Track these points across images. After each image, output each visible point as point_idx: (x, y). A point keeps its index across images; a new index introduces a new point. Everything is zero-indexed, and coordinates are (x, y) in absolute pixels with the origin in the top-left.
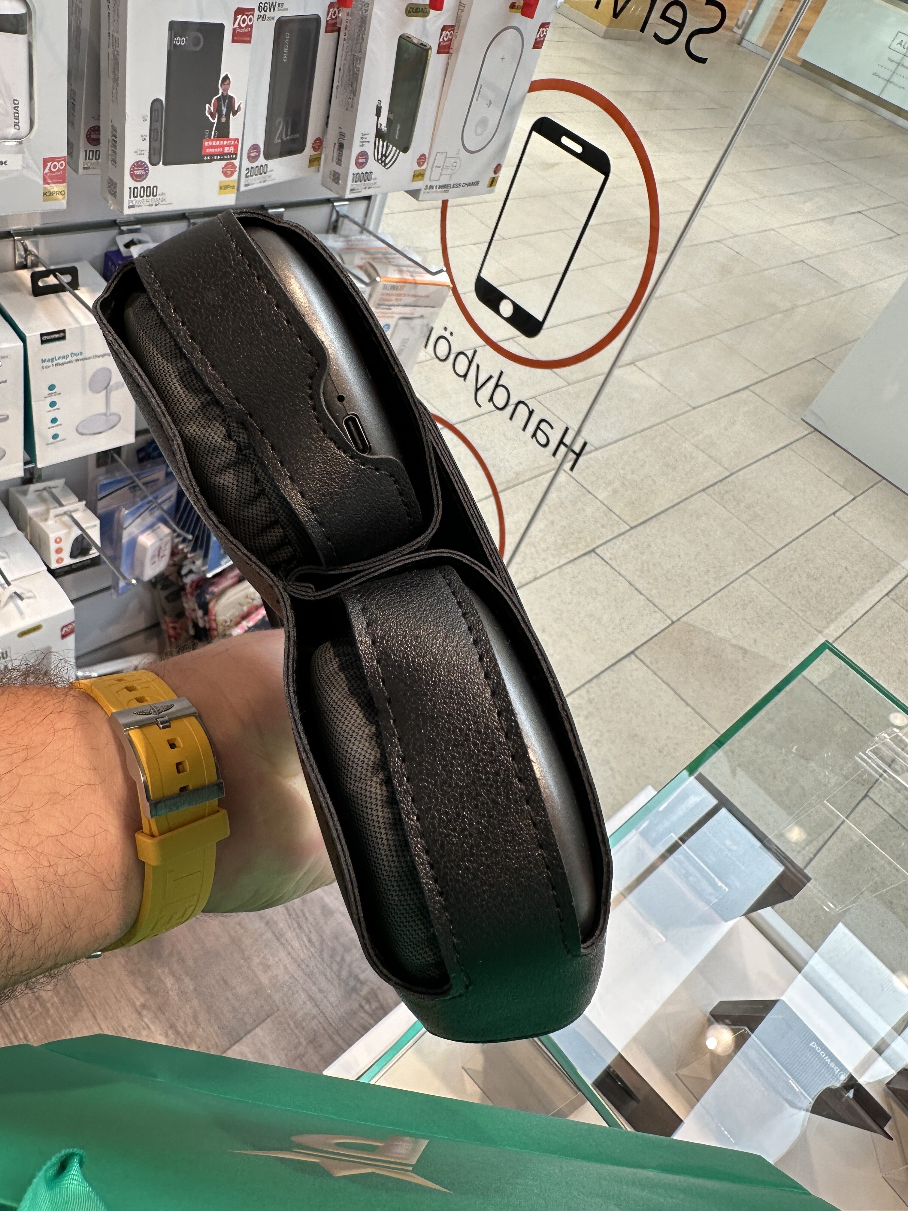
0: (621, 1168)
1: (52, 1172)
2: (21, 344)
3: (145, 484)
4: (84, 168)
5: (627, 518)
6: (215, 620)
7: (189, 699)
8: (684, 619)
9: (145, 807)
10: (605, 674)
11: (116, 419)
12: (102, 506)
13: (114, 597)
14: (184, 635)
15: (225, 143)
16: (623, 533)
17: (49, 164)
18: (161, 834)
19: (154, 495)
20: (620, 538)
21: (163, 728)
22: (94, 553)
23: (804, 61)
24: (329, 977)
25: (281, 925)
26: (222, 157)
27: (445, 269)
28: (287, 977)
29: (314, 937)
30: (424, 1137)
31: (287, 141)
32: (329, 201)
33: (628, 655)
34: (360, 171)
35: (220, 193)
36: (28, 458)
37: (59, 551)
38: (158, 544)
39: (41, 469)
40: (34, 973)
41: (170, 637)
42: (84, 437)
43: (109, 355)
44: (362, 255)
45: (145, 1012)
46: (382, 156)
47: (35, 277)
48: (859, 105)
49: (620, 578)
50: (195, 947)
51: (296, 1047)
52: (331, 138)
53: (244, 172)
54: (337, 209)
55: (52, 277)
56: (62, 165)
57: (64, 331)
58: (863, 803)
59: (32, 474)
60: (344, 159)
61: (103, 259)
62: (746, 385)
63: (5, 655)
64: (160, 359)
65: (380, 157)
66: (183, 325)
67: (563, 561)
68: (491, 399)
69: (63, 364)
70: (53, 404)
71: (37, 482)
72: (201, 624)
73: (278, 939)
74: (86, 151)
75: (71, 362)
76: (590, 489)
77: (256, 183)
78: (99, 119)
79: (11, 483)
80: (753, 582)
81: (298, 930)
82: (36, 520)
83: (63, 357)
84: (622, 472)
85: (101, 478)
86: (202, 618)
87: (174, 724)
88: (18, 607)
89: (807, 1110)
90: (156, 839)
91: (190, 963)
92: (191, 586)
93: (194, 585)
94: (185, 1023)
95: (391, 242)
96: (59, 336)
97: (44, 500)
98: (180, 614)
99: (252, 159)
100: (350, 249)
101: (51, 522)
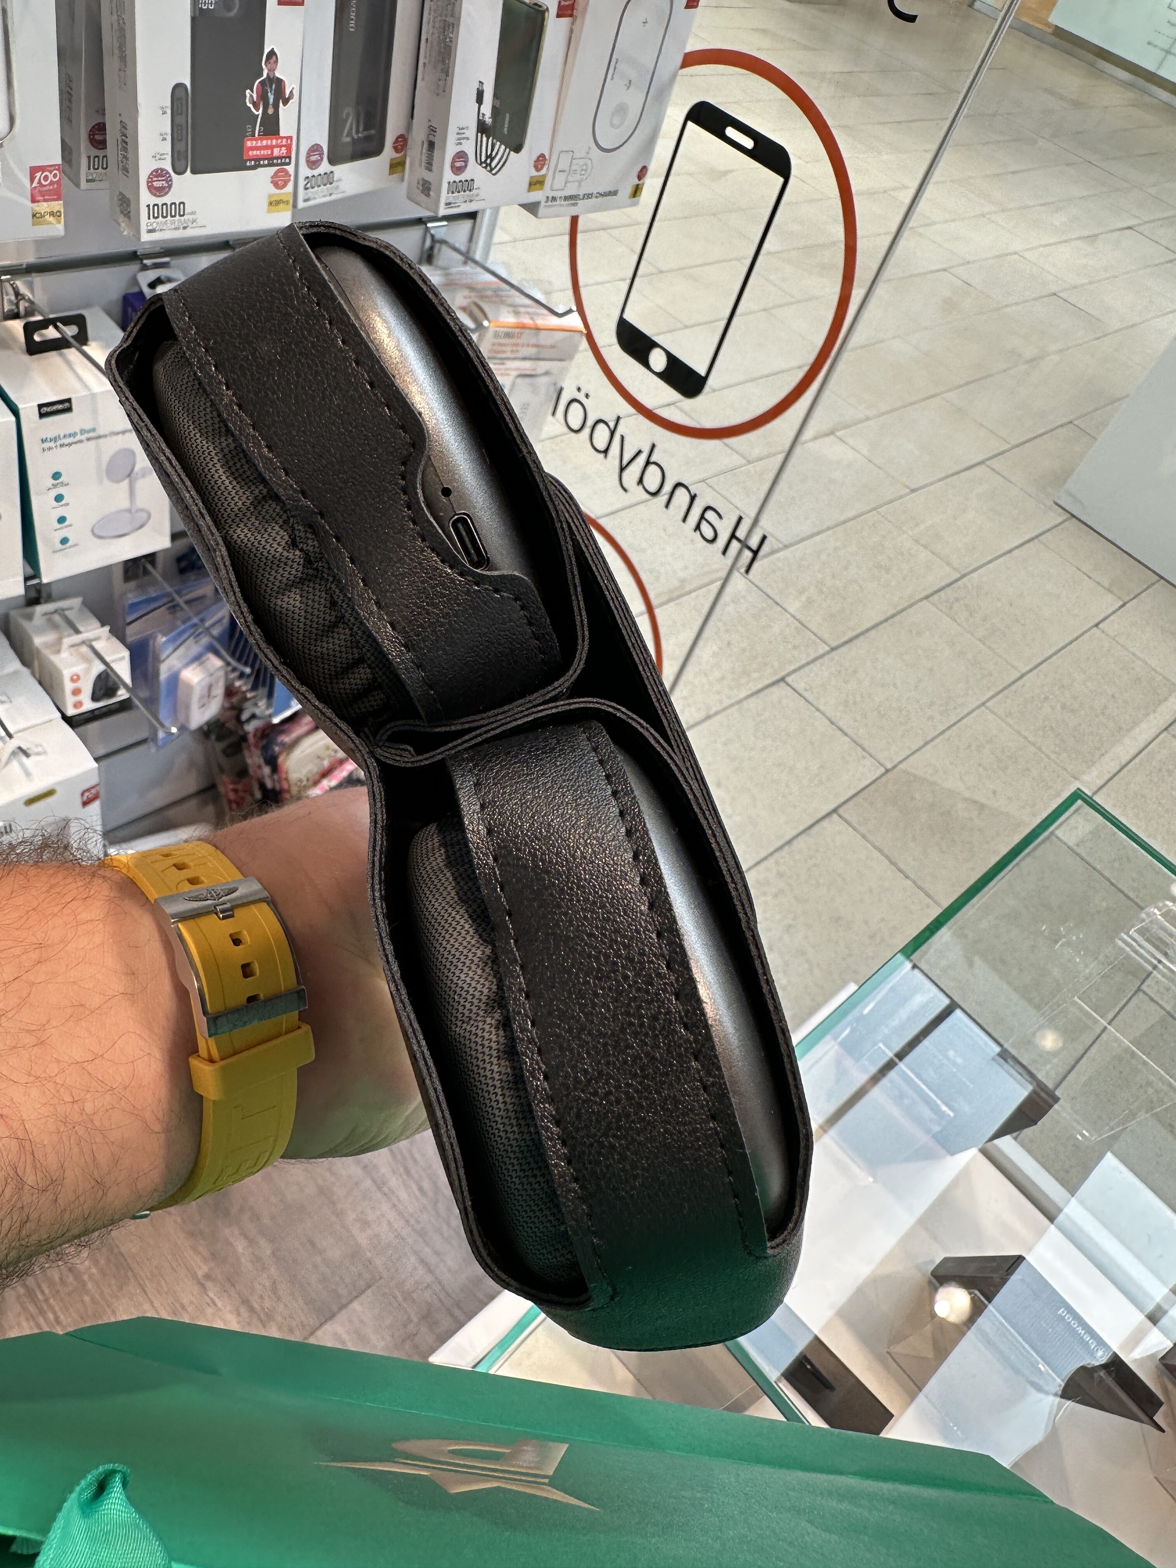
0: (814, 1475)
1: (87, 1494)
2: (13, 419)
3: (188, 602)
4: (88, 181)
5: (826, 636)
6: (286, 779)
7: (260, 881)
8: (901, 766)
9: (201, 1023)
10: (800, 839)
11: (145, 515)
12: (133, 632)
13: (153, 750)
14: (249, 798)
15: (274, 142)
16: (821, 656)
17: (38, 175)
18: (222, 1059)
19: (201, 616)
20: (818, 663)
21: (224, 918)
22: (122, 694)
23: (1057, 27)
24: (446, 1234)
25: (383, 1170)
26: (271, 161)
27: (574, 308)
28: (392, 1236)
29: (426, 1184)
30: (563, 1441)
31: (359, 139)
32: (420, 221)
33: (829, 815)
34: (457, 178)
35: (269, 211)
36: (30, 571)
37: (76, 692)
38: (208, 680)
39: (49, 584)
40: (58, 1241)
41: (230, 802)
42: (102, 541)
43: (130, 431)
44: (466, 292)
45: (209, 1284)
46: (487, 157)
47: (30, 329)
48: (1130, 85)
49: (817, 714)
50: (273, 1199)
51: (405, 1326)
52: (418, 135)
53: (301, 183)
54: (433, 232)
55: (51, 328)
56: (55, 176)
57: (69, 400)
58: (1135, 1000)
59: (39, 591)
60: (435, 163)
61: (120, 304)
62: (979, 459)
63: (8, 830)
64: (198, 435)
65: (483, 159)
66: (228, 388)
67: (743, 694)
68: (641, 481)
69: (70, 445)
70: (59, 498)
71: (46, 602)
72: (269, 784)
73: (380, 1189)
74: (89, 157)
75: (81, 441)
76: (778, 600)
77: (320, 196)
78: (104, 114)
79: (10, 602)
80: (991, 717)
81: (405, 1177)
82: (47, 652)
83: (70, 436)
84: (819, 576)
85: (130, 595)
86: (271, 776)
87: (238, 913)
88: (22, 765)
89: (1056, 1395)
90: (217, 1066)
91: (266, 1221)
92: (255, 735)
93: (259, 735)
94: (261, 1297)
95: (504, 275)
96: (64, 406)
97: (55, 627)
98: (242, 772)
99: (312, 165)
100: (451, 284)
101: (65, 655)
